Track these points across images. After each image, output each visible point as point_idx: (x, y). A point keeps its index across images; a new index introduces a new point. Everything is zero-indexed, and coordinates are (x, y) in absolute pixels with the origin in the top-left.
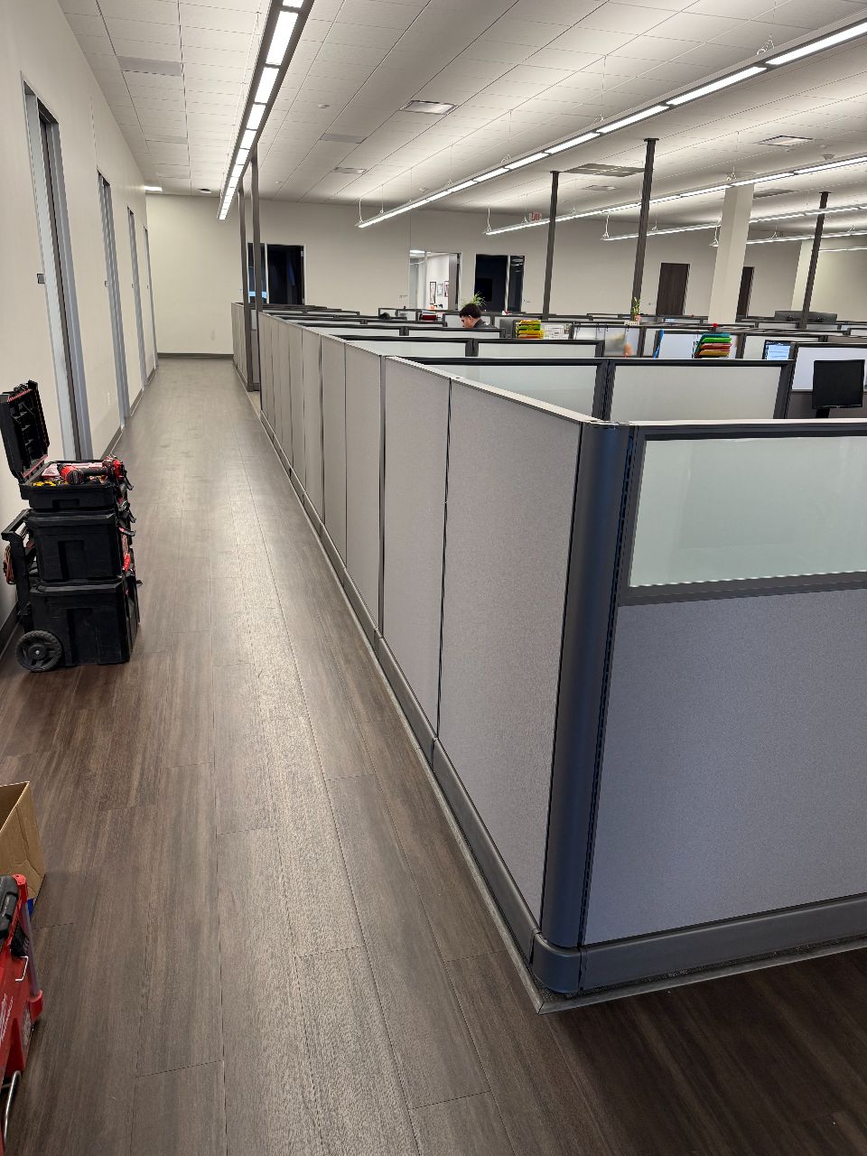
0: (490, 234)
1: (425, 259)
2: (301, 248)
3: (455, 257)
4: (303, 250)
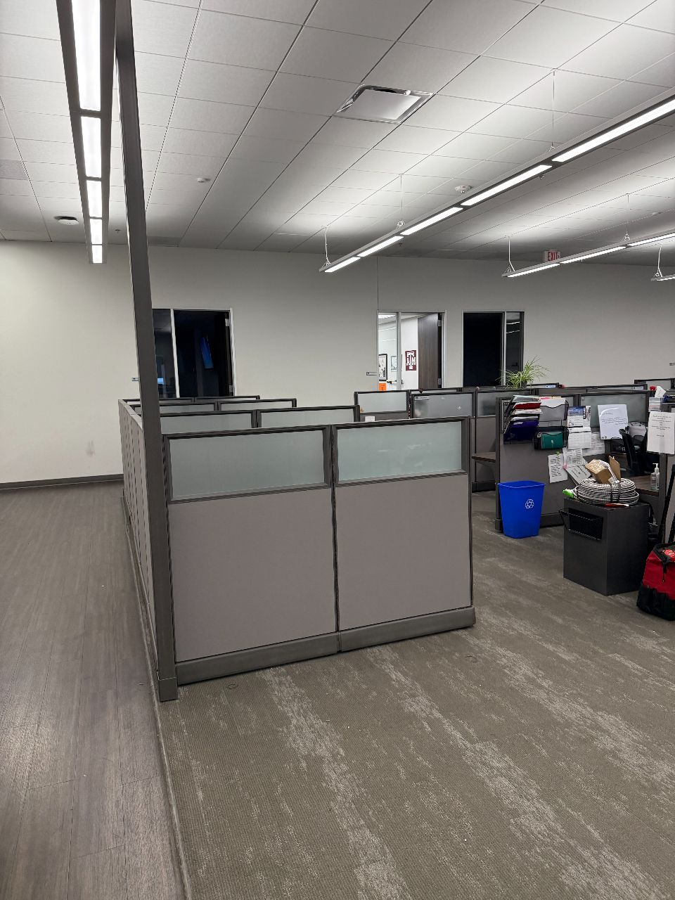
0: (511, 276)
1: (398, 322)
2: (225, 315)
3: (435, 317)
4: (228, 317)
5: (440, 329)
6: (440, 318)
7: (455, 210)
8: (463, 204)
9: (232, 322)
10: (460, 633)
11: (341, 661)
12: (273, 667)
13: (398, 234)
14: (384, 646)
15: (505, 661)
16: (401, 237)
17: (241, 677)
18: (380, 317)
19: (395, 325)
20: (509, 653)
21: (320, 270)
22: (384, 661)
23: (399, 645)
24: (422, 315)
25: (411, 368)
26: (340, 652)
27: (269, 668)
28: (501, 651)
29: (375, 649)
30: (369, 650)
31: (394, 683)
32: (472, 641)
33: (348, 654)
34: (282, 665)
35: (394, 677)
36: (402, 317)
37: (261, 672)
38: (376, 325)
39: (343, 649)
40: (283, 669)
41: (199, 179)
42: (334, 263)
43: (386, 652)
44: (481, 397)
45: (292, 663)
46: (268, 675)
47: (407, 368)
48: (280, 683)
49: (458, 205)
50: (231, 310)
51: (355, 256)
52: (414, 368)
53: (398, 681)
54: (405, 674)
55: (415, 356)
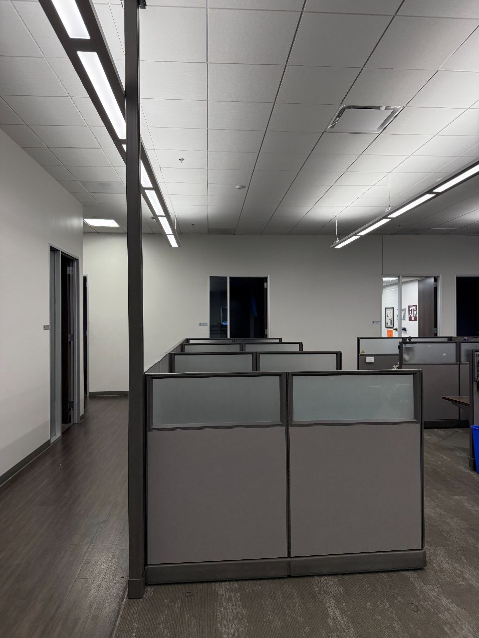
1: (399, 284)
2: (265, 280)
3: (432, 280)
4: (266, 282)
5: (436, 289)
6: (436, 280)
7: (428, 196)
8: (435, 191)
9: (269, 285)
10: (408, 574)
11: (288, 586)
12: (228, 581)
13: (385, 217)
14: (333, 577)
15: (448, 615)
16: (388, 220)
17: (200, 586)
18: (384, 279)
19: (397, 286)
20: (453, 607)
21: (331, 246)
22: (327, 593)
23: (346, 578)
24: (421, 279)
25: (413, 319)
26: (290, 576)
27: (226, 581)
28: (445, 601)
29: (323, 579)
30: (318, 579)
31: (329, 620)
32: (419, 585)
33: (296, 579)
34: (236, 580)
35: (332, 614)
36: (403, 280)
37: (217, 584)
38: (381, 287)
39: (293, 574)
40: (236, 585)
41: (237, 187)
42: (341, 241)
43: (332, 584)
44: (465, 347)
45: (246, 580)
46: (222, 589)
47: (410, 319)
48: (229, 599)
49: (430, 192)
50: (269, 276)
51: (355, 235)
52: (415, 320)
53: (335, 620)
54: (343, 613)
55: (416, 310)
